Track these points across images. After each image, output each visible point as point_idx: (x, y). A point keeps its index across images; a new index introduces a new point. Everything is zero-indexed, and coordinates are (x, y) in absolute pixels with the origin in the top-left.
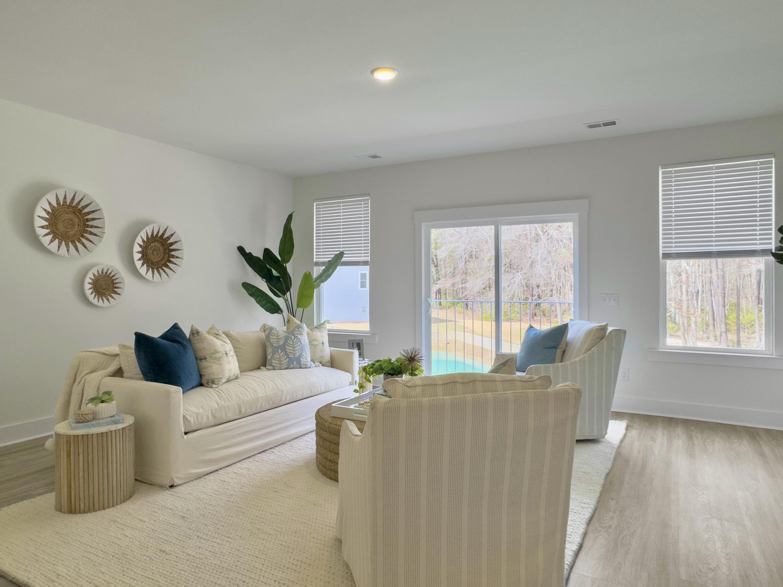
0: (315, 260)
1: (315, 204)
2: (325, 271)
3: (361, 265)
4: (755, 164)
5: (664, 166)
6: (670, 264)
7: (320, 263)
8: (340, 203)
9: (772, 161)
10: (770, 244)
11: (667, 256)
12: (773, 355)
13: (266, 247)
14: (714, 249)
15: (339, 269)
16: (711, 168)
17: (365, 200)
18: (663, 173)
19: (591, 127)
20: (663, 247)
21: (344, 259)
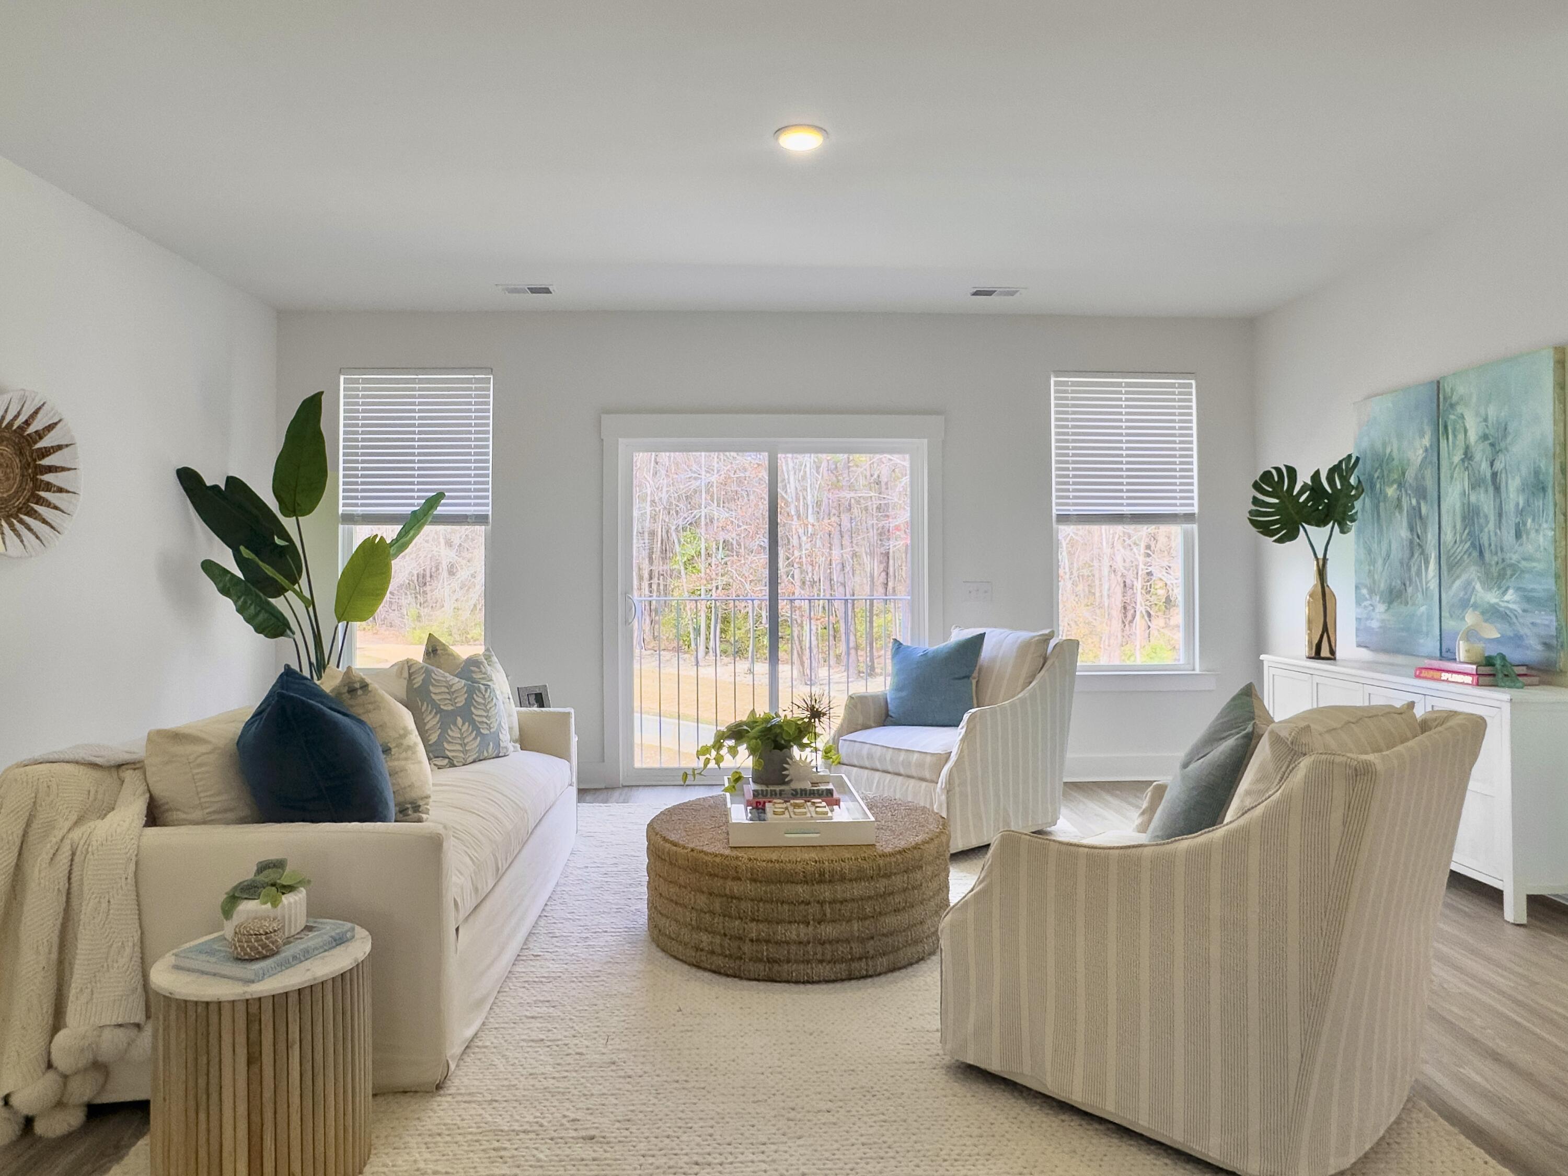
0: (341, 510)
1: (342, 378)
2: (401, 535)
3: (468, 524)
4: (1172, 385)
5: (1059, 373)
6: (1066, 532)
7: (358, 516)
8: (413, 381)
9: (1191, 384)
10: (1192, 505)
11: (1064, 519)
12: (1194, 670)
13: (231, 474)
14: (1126, 510)
15: (428, 530)
16: (1119, 385)
17: (478, 381)
18: (1056, 383)
19: (977, 293)
20: (1057, 504)
21: (440, 510)
